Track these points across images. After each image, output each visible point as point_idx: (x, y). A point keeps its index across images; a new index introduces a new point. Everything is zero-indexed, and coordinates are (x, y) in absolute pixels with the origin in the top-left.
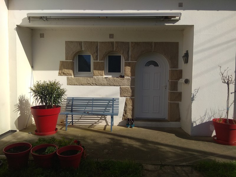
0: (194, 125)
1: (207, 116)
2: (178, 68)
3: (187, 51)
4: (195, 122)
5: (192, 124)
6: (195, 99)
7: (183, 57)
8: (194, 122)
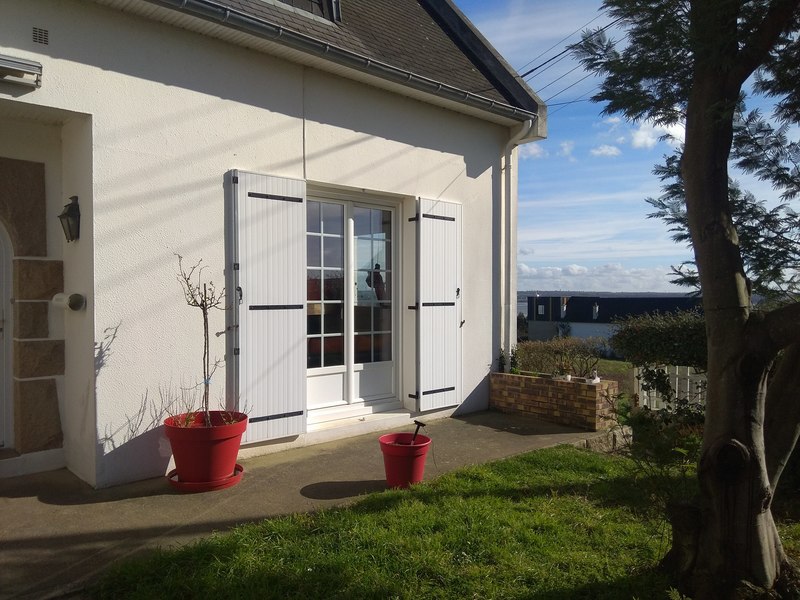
0: (108, 449)
1: (147, 412)
2: (46, 255)
3: (75, 199)
4: (110, 439)
5: (101, 447)
6: (108, 360)
7: (61, 217)
8: (106, 439)
